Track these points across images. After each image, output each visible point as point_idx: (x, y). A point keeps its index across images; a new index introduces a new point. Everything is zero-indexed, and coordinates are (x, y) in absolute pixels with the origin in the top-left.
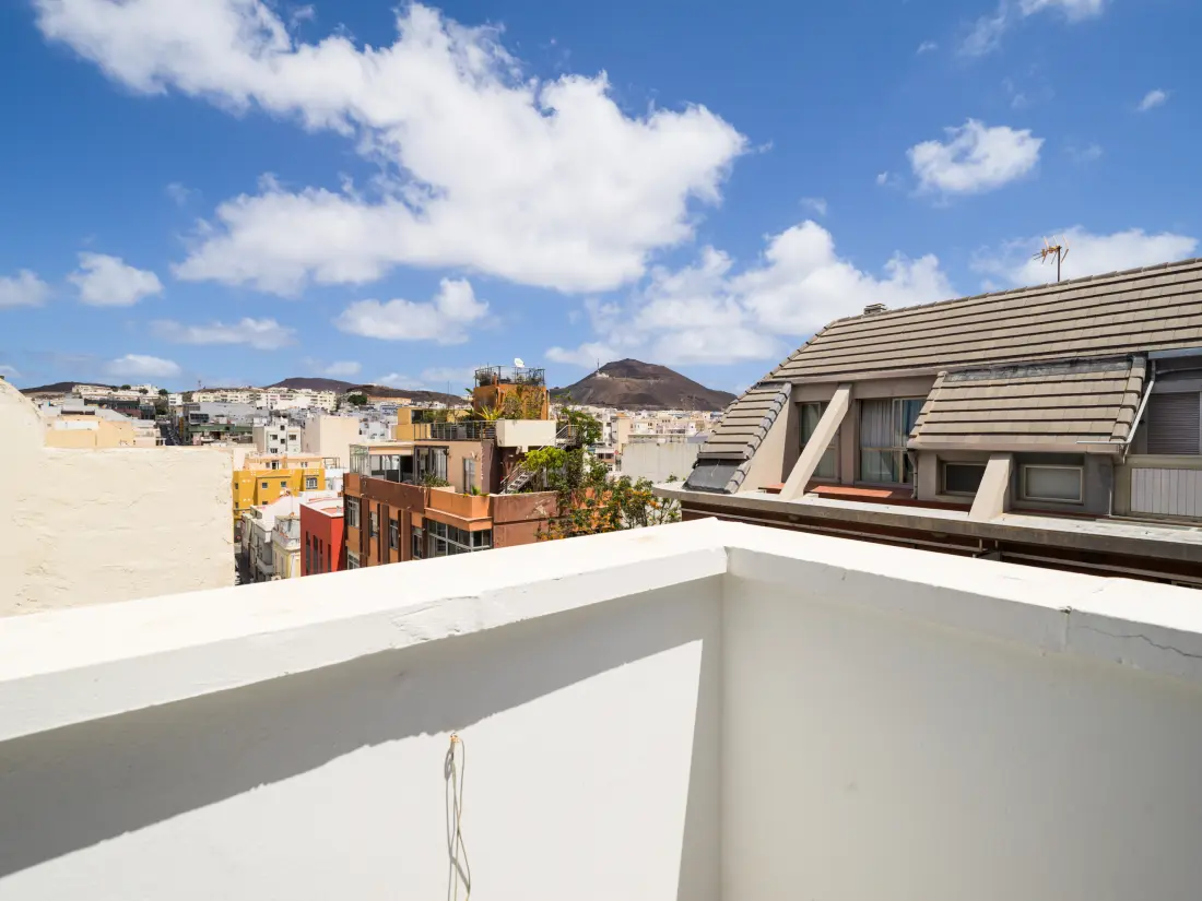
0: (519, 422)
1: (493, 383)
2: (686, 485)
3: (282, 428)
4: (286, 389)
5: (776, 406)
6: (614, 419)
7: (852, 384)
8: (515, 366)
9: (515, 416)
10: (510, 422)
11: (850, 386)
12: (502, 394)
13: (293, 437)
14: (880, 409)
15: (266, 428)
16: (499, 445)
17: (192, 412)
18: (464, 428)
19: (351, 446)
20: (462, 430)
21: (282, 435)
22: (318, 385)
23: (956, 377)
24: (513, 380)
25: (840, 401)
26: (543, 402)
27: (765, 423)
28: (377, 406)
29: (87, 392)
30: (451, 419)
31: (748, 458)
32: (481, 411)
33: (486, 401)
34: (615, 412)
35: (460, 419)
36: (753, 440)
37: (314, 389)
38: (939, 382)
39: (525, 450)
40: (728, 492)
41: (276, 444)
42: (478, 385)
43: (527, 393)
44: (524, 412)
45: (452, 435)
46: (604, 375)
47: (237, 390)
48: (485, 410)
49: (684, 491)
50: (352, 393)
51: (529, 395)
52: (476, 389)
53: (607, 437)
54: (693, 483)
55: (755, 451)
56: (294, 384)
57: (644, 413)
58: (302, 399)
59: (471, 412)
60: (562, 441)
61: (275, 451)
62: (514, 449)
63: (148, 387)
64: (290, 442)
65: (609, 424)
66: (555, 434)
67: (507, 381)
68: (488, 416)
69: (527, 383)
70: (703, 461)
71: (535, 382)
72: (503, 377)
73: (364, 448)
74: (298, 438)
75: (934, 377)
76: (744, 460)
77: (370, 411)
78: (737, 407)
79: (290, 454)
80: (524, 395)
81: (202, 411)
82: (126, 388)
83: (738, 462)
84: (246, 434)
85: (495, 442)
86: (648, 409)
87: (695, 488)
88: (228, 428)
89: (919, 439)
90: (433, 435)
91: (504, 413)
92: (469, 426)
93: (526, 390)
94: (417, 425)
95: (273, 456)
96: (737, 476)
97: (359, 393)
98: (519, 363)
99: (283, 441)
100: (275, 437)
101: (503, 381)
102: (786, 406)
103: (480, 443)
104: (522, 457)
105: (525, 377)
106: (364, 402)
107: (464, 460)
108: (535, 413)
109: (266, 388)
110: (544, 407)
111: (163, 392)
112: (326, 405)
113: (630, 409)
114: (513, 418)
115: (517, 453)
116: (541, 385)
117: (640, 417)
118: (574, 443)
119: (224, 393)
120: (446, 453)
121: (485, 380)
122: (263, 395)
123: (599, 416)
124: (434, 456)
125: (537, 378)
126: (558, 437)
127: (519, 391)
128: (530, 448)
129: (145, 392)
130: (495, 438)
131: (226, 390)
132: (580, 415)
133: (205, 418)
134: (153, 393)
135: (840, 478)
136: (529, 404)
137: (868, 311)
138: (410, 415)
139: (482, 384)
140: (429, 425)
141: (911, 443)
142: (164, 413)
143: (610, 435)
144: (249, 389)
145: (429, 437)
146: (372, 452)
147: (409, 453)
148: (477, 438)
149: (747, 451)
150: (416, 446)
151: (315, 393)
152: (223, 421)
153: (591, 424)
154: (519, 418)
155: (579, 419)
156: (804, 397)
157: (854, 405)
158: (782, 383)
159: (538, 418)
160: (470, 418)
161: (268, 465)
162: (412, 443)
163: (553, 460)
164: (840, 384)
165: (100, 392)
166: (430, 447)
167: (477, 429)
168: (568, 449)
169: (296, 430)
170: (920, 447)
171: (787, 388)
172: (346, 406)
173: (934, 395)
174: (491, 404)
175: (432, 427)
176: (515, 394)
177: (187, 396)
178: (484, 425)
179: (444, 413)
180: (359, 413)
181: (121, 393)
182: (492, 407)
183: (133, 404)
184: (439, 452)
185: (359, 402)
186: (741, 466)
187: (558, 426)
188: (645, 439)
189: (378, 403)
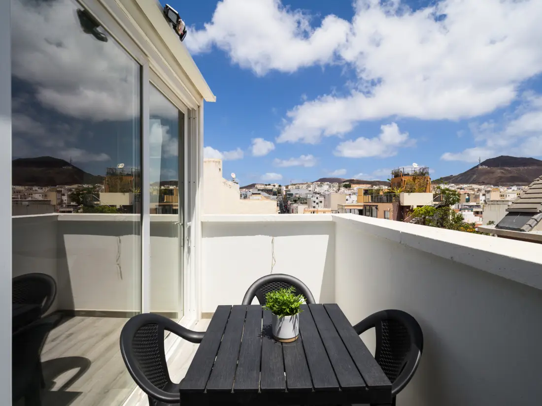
0: (411, 194)
1: (400, 176)
2: (497, 226)
3: (317, 198)
4: (319, 183)
6: (488, 192)
8: (412, 168)
9: (411, 190)
10: (407, 194)
12: (405, 181)
13: (321, 202)
15: (312, 199)
16: (401, 205)
17: (288, 193)
19: (338, 205)
20: (385, 198)
21: (317, 201)
24: (410, 173)
26: (427, 183)
28: (355, 188)
29: (259, 187)
30: (381, 193)
31: (540, 212)
32: (393, 189)
33: (396, 184)
34: (491, 188)
35: (385, 193)
37: (330, 182)
39: (415, 207)
40: (523, 231)
41: (315, 204)
42: (393, 177)
44: (417, 189)
45: (380, 200)
46: (484, 167)
47: (303, 184)
48: (395, 189)
49: (495, 229)
50: (345, 183)
51: (420, 181)
52: (392, 179)
53: (482, 202)
56: (323, 181)
57: (515, 188)
58: (325, 187)
59: (390, 190)
60: (437, 203)
61: (314, 207)
62: (409, 206)
63: (275, 184)
64: (320, 204)
65: (484, 195)
66: (432, 199)
67: (408, 175)
68: (397, 191)
69: (418, 175)
71: (423, 174)
72: (406, 173)
73: (343, 206)
74: (323, 202)
76: (537, 213)
77: (352, 191)
79: (320, 209)
80: (417, 181)
81: (291, 193)
82: (269, 185)
83: (532, 214)
84: (305, 201)
85: (400, 203)
86: (517, 185)
88: (299, 199)
90: (372, 201)
91: (405, 190)
92: (387, 196)
93: (418, 178)
94: (365, 196)
95: (313, 209)
96: (531, 222)
97: (348, 183)
98: (415, 165)
99: (317, 203)
100: (315, 202)
101: (406, 175)
103: (391, 204)
104: (412, 211)
106: (350, 187)
107: (385, 212)
108: (423, 189)
109: (313, 183)
110: (428, 187)
111: (280, 186)
112: (334, 189)
113: (503, 185)
114: (408, 192)
115: (411, 209)
116: (427, 175)
117: (510, 191)
118: (444, 204)
120: (377, 209)
121: (397, 175)
122: (311, 186)
123: (479, 190)
124: (372, 209)
125: (424, 172)
126: (434, 200)
127: (414, 179)
128: (418, 206)
129: (274, 186)
130: (399, 201)
131: (299, 184)
132: (448, 190)
133: (291, 195)
134: (277, 186)
136: (420, 185)
138: (363, 192)
139: (395, 177)
140: (370, 196)
142: (280, 193)
143: (485, 201)
144: (307, 183)
145: (370, 201)
146: (346, 208)
147: (361, 208)
148: (391, 202)
149: (540, 208)
150: (364, 205)
151: (330, 184)
152: (297, 196)
153: (454, 194)
154: (412, 192)
155: (447, 192)
159: (425, 191)
160: (389, 192)
161: (311, 213)
162: (362, 204)
163: (429, 212)
165: (262, 186)
166: (370, 206)
168: (440, 207)
169: (322, 199)
172: (342, 189)
174: (399, 185)
175: (372, 197)
176: (411, 180)
177: (287, 187)
178: (395, 196)
179: (378, 191)
180: (347, 191)
181: (268, 187)
182: (399, 187)
183: (271, 190)
184: (374, 208)
185: (346, 186)
186: (536, 217)
187: (434, 196)
188: (498, 203)
189: (355, 187)
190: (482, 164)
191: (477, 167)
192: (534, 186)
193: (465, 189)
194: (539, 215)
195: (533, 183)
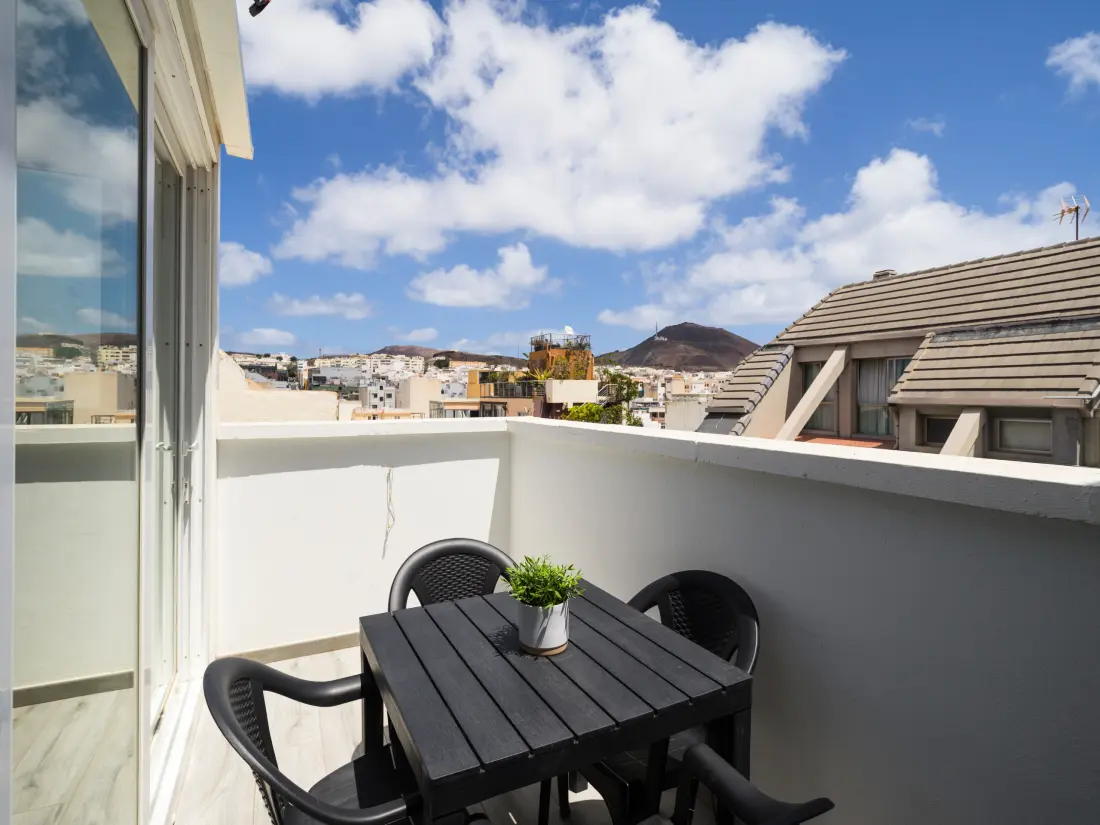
0: (565, 381)
1: (545, 349)
3: (381, 388)
4: (384, 355)
5: (777, 366)
6: (669, 380)
7: (849, 346)
8: (564, 334)
9: (563, 376)
10: (558, 381)
11: (846, 347)
12: (553, 358)
13: (389, 396)
14: (876, 369)
15: (369, 388)
16: (548, 401)
17: (314, 375)
18: (520, 387)
19: (431, 402)
20: (519, 389)
21: (381, 394)
22: (410, 352)
23: (942, 338)
24: (562, 345)
25: (836, 361)
26: (588, 364)
27: (766, 381)
28: (457, 369)
29: (240, 359)
30: (511, 380)
31: (748, 412)
32: (534, 373)
33: (538, 363)
34: (672, 373)
35: (518, 379)
36: (753, 396)
37: (407, 356)
38: (926, 343)
39: (570, 406)
41: (376, 401)
42: (533, 350)
43: (575, 357)
44: (572, 373)
45: (510, 392)
46: (662, 339)
47: (348, 357)
48: (537, 371)
50: (437, 358)
51: (575, 359)
52: (531, 353)
53: (661, 397)
55: (755, 406)
56: (391, 351)
57: (701, 375)
58: (398, 362)
59: (527, 373)
60: (604, 398)
61: (375, 407)
62: (562, 404)
63: (283, 355)
64: (387, 400)
65: (663, 385)
66: (597, 392)
67: (557, 346)
68: (540, 377)
69: (574, 348)
70: (712, 415)
71: (582, 347)
72: (555, 343)
73: (439, 404)
74: (393, 396)
75: (922, 338)
76: (743, 414)
77: (452, 373)
78: (744, 367)
79: (387, 410)
80: (572, 358)
81: (322, 374)
82: (267, 356)
83: (739, 415)
84: (354, 393)
85: (545, 399)
86: (705, 371)
88: (340, 388)
89: (900, 395)
90: (496, 394)
91: (553, 374)
92: (524, 385)
93: (574, 354)
94: (482, 385)
95: (374, 411)
96: (739, 427)
97: (443, 358)
98: (569, 330)
99: (381, 399)
100: (376, 395)
101: (554, 347)
102: (788, 367)
103: (531, 400)
104: (567, 411)
105: (573, 342)
106: (447, 366)
108: (582, 374)
109: (369, 355)
110: (589, 369)
111: (293, 359)
112: (416, 368)
113: (687, 370)
114: (560, 378)
115: (563, 408)
116: (587, 349)
117: (696, 379)
118: (614, 401)
119: (339, 359)
120: (505, 409)
121: (539, 346)
122: (368, 361)
123: (656, 377)
124: (496, 411)
125: (584, 343)
126: (600, 394)
127: (568, 355)
128: (574, 404)
129: (280, 358)
130: (545, 396)
131: (340, 357)
132: (620, 376)
133: (324, 378)
134: (286, 360)
135: (838, 432)
136: (577, 366)
137: (878, 276)
138: (478, 376)
139: (537, 349)
140: (492, 385)
141: (892, 399)
142: (294, 376)
143: (665, 395)
144: (357, 355)
145: (492, 394)
146: (446, 407)
147: (476, 407)
148: (531, 396)
149: (748, 406)
150: (481, 403)
151: (408, 358)
152: (337, 382)
153: (629, 384)
154: (564, 378)
155: (618, 379)
156: (807, 358)
157: (850, 367)
158: (786, 345)
159: (585, 378)
160: (525, 378)
161: (369, 418)
162: (478, 400)
163: (593, 415)
164: (837, 346)
165: (249, 359)
166: (492, 403)
167: (530, 388)
168: (608, 405)
169: (391, 390)
170: (900, 402)
171: (789, 350)
172: (432, 369)
173: (921, 354)
174: (543, 366)
175: (495, 386)
176: (564, 357)
177: (311, 362)
178: (537, 384)
179: (506, 375)
180: (442, 376)
181: (263, 360)
182: (544, 369)
183: (274, 369)
184: (500, 408)
185: (442, 365)
186: (742, 419)
187: (601, 385)
188: (687, 398)
189: (458, 367)
190: (660, 334)
191: (653, 338)
192: (740, 373)
193: (638, 373)
194: (746, 416)
195: (739, 367)
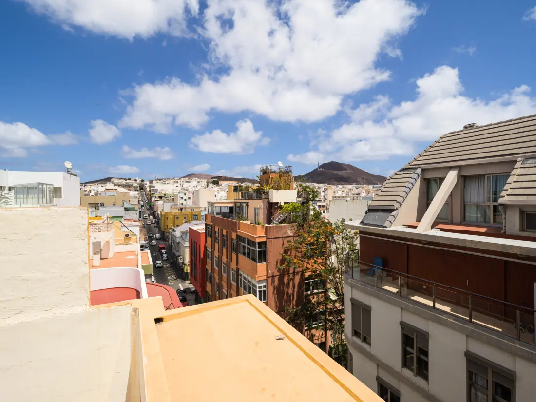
0: (280, 191)
1: (268, 173)
2: (362, 223)
3: (185, 194)
4: (187, 178)
5: (413, 181)
6: (326, 189)
7: (459, 168)
8: (277, 165)
9: (278, 188)
10: (275, 191)
11: (458, 168)
12: (272, 178)
13: (189, 198)
14: (477, 181)
15: (179, 195)
17: (152, 188)
18: (255, 194)
19: (208, 202)
20: (254, 195)
21: (185, 197)
22: (200, 176)
23: (530, 161)
24: (277, 171)
25: (452, 177)
26: (291, 181)
27: (407, 190)
28: (223, 185)
29: (116, 181)
30: (250, 190)
31: (397, 209)
32: (263, 186)
33: (265, 181)
34: (327, 186)
35: (254, 190)
36: (399, 199)
37: (198, 178)
38: (518, 165)
39: (282, 204)
40: (386, 227)
41: (183, 201)
42: (262, 174)
43: (284, 178)
44: (282, 186)
45: (250, 197)
46: (321, 169)
47: (169, 179)
48: (264, 185)
49: (361, 226)
50: (213, 180)
51: (284, 179)
52: (260, 176)
53: (322, 197)
54: (366, 222)
55: (401, 205)
56: (190, 176)
57: (340, 186)
58: (194, 182)
59: (258, 186)
60: (300, 199)
61: (182, 204)
62: (277, 203)
63: (137, 179)
64: (188, 200)
65: (323, 192)
67: (275, 172)
68: (266, 188)
69: (283, 173)
70: (371, 210)
71: (287, 172)
72: (273, 171)
73: (212, 203)
74: (191, 198)
75: (515, 162)
76: (394, 210)
77: (220, 187)
78: (389, 182)
79: (188, 205)
80: (282, 178)
81: (155, 188)
82: (130, 179)
83: (391, 211)
84: (172, 197)
85: (269, 200)
86: (342, 184)
87: (367, 224)
88: (165, 195)
89: (506, 198)
90: (242, 198)
91: (273, 187)
92: (257, 192)
93: (283, 176)
94: (235, 193)
95: (181, 206)
96: (391, 218)
97: (216, 180)
98: (280, 164)
99: (185, 200)
100: (182, 198)
101: (273, 172)
102: (419, 181)
103: (262, 201)
104: (281, 207)
105: (283, 170)
106: (218, 183)
107: (255, 209)
108: (288, 187)
109: (180, 178)
110: (292, 184)
111: (143, 181)
112: (203, 185)
113: (333, 184)
114: (277, 189)
115: (279, 205)
116: (290, 173)
118: (305, 201)
119: (165, 180)
120: (247, 205)
121: (265, 172)
122: (179, 181)
123: (319, 188)
124: (242, 206)
125: (288, 170)
126: (298, 197)
127: (280, 177)
128: (285, 203)
129: (136, 181)
130: (269, 199)
131: (165, 179)
132: (308, 187)
133: (156, 190)
134: (139, 181)
135: (452, 220)
136: (285, 182)
137: (466, 127)
138: (233, 188)
139: (263, 174)
140: (240, 193)
141: (501, 201)
142: (143, 189)
143: (324, 196)
144: (174, 179)
145: (240, 198)
146: (216, 205)
147: (232, 205)
148: (261, 198)
149: (396, 205)
150: (235, 202)
151: (199, 180)
152: (163, 192)
153: (313, 192)
154: (279, 189)
155: (307, 189)
156: (429, 175)
157: (460, 179)
158: (416, 168)
159: (289, 189)
160: (258, 189)
161: (179, 210)
162: (233, 201)
163: (295, 208)
164: (451, 168)
165: (121, 181)
166: (240, 203)
167: (261, 194)
168: (303, 203)
169: (190, 195)
170: (509, 203)
171: (419, 171)
172: (211, 185)
173: (514, 172)
174: (267, 183)
175: (242, 193)
176: (278, 178)
177: (151, 182)
178: (264, 192)
179: (247, 187)
180: (216, 188)
181: (128, 181)
182: (268, 184)
183: (132, 186)
184: (244, 205)
185: (216, 183)
186: (393, 213)
187: (298, 192)
189: (223, 184)
190: (320, 167)
191: (317, 169)
192: (387, 185)
194: (396, 211)
